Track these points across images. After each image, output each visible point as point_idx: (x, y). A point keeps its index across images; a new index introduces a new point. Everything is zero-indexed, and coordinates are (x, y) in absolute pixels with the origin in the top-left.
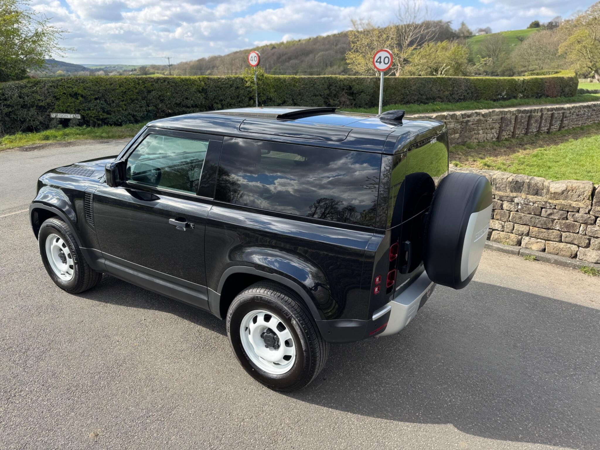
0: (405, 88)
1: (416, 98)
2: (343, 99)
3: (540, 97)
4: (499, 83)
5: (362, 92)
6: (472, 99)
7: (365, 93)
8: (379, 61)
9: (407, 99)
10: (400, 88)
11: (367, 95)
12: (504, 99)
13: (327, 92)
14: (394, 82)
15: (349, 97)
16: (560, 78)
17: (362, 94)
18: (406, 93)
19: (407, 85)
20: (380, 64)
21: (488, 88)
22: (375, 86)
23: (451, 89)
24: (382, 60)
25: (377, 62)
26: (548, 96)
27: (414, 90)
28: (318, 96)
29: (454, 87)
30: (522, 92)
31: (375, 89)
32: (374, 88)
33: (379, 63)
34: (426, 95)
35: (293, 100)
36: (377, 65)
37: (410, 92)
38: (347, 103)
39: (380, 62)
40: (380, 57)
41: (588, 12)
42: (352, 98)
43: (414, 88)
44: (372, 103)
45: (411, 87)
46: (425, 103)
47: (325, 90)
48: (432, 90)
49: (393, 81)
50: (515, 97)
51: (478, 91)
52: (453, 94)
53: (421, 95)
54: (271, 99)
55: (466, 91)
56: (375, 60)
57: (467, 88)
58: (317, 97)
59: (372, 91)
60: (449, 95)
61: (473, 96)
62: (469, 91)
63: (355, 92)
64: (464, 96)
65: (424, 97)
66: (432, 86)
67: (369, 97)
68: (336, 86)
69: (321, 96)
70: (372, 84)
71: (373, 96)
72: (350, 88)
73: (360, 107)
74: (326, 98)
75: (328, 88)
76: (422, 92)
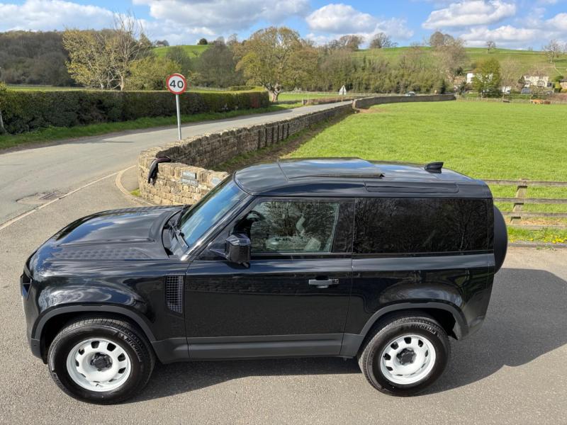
0: (150, 102)
1: (161, 111)
2: (95, 114)
4: (221, 97)
5: (112, 106)
6: (204, 111)
7: (116, 107)
8: (173, 84)
9: (154, 112)
10: (146, 102)
11: (118, 109)
13: (78, 107)
15: (102, 112)
16: (257, 93)
17: (114, 108)
18: (152, 107)
19: (152, 99)
21: (214, 102)
22: (124, 100)
23: (187, 102)
24: (176, 84)
25: (171, 85)
26: (253, 108)
27: (158, 104)
28: (70, 111)
30: (237, 105)
31: (124, 104)
32: (123, 102)
35: (43, 116)
36: (172, 88)
37: (155, 106)
38: (100, 117)
39: (174, 86)
40: (174, 81)
42: (104, 112)
43: (157, 102)
44: (124, 117)
45: (155, 101)
46: (169, 116)
47: (77, 105)
49: (138, 95)
50: (234, 109)
51: (208, 104)
53: (165, 108)
54: (18, 117)
55: (199, 104)
56: (169, 83)
58: (70, 113)
59: (122, 105)
61: (205, 109)
62: (201, 104)
63: (107, 106)
65: (168, 110)
67: (120, 111)
68: (87, 101)
69: (73, 111)
70: (121, 97)
71: (124, 110)
72: (100, 102)
73: (113, 121)
74: (77, 113)
75: (79, 103)
76: (165, 106)
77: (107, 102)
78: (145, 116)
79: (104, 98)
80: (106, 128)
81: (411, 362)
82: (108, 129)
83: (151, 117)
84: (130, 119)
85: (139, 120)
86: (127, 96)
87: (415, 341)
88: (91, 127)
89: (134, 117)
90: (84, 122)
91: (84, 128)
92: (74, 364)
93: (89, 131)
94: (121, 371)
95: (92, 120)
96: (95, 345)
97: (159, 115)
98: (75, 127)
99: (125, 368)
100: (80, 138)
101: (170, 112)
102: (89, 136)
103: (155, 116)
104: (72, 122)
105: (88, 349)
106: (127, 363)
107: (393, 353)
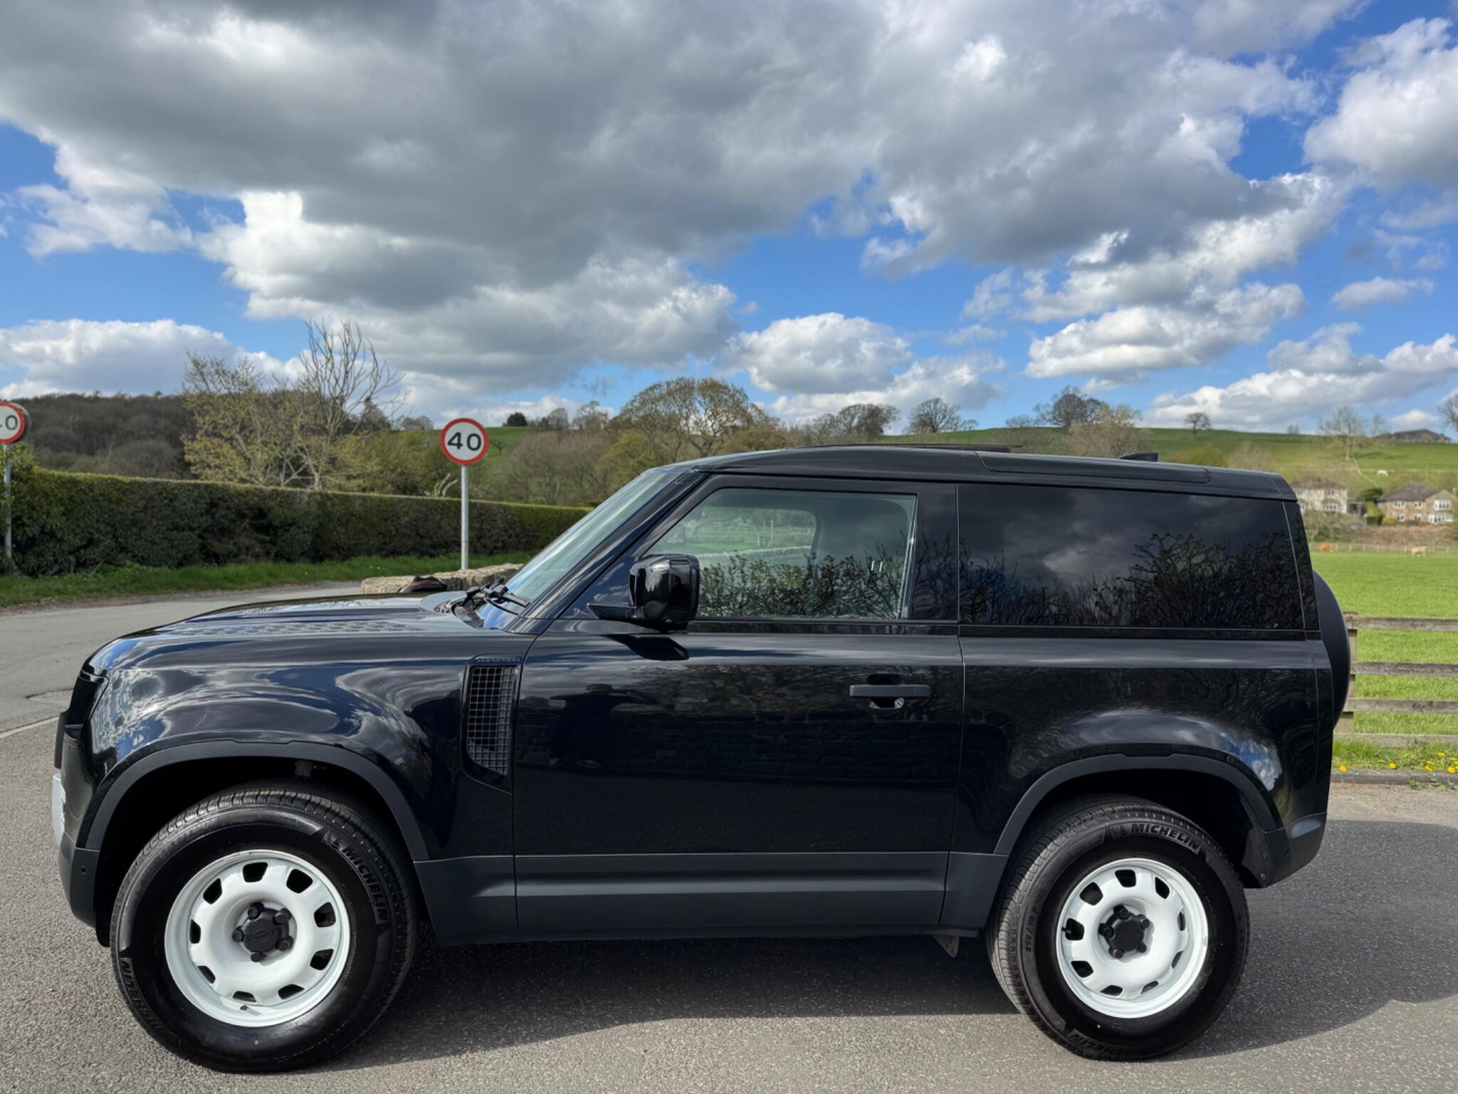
0: (386, 520)
1: (410, 543)
2: (244, 540)
4: (561, 518)
5: (291, 525)
6: (517, 549)
7: (299, 528)
8: (455, 441)
9: (392, 545)
10: (375, 520)
11: (304, 533)
13: (205, 521)
14: (361, 505)
15: (262, 537)
17: (293, 530)
18: (390, 532)
19: (391, 514)
20: (459, 448)
21: (544, 527)
22: (320, 512)
24: (464, 441)
25: (450, 443)
27: (406, 526)
28: (183, 530)
29: (482, 522)
31: (321, 520)
32: (319, 516)
33: (455, 447)
34: (431, 539)
35: (115, 537)
36: (452, 450)
37: (397, 530)
38: (257, 550)
39: (459, 445)
40: (458, 435)
41: (635, 404)
42: (268, 538)
43: (405, 520)
44: (318, 552)
45: (399, 518)
46: (432, 556)
47: (202, 515)
48: (440, 528)
49: (358, 503)
51: (528, 531)
52: (481, 537)
53: (422, 537)
54: (52, 535)
55: (506, 531)
56: (447, 438)
57: (507, 526)
58: (182, 533)
59: (315, 523)
60: (475, 539)
61: (520, 542)
62: (511, 532)
63: (276, 523)
64: (503, 542)
65: (428, 542)
66: (441, 518)
67: (309, 538)
68: (228, 508)
69: (192, 529)
70: (314, 508)
71: (318, 536)
72: (261, 513)
73: (289, 560)
74: (200, 536)
75: (208, 511)
76: (422, 531)
77: (278, 514)
78: (369, 553)
79: (272, 503)
80: (270, 574)
81: (1142, 949)
82: (275, 576)
83: (386, 556)
84: (331, 558)
85: (355, 562)
86: (329, 503)
87: (1144, 881)
88: (231, 568)
89: (345, 553)
90: (212, 557)
91: (215, 571)
92: (186, 931)
93: (226, 578)
94: (321, 960)
95: (236, 556)
96: (254, 872)
97: (407, 553)
98: (193, 569)
99: (331, 951)
100: (202, 594)
101: (434, 546)
102: (223, 588)
103: (394, 553)
104: (185, 557)
105: (234, 884)
106: (340, 936)
107: (1087, 915)
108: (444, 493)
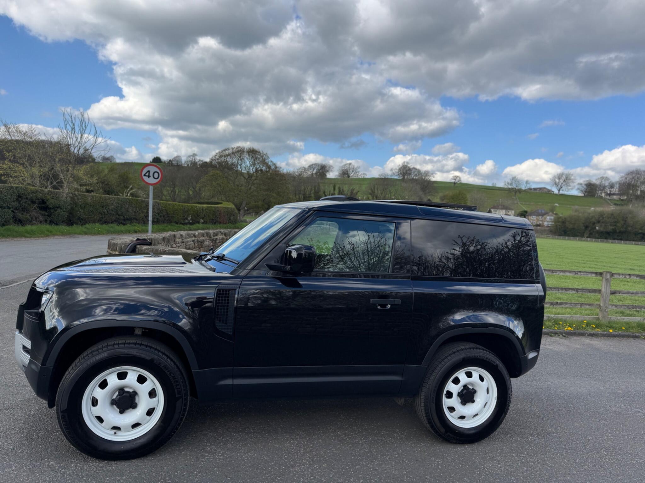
0: (103, 207)
1: (114, 218)
2: (35, 214)
3: (215, 223)
4: (184, 209)
5: (57, 207)
6: (164, 222)
7: (61, 209)
8: (147, 174)
9: (105, 219)
10: (98, 207)
11: (64, 212)
12: (190, 224)
13: (16, 204)
14: (91, 199)
15: (43, 213)
16: (226, 208)
17: (59, 210)
18: (104, 212)
19: (105, 204)
20: (149, 178)
21: (176, 213)
22: (72, 202)
24: (151, 174)
25: (145, 175)
26: (220, 223)
27: (112, 210)
28: (5, 208)
30: (203, 218)
31: (72, 206)
32: (71, 204)
33: (147, 177)
34: (124, 216)
37: (108, 212)
38: (41, 219)
40: (149, 172)
41: (217, 157)
42: (46, 214)
43: (112, 207)
44: (70, 221)
45: (109, 206)
46: (124, 224)
47: (14, 202)
48: (128, 211)
49: (90, 198)
50: (199, 223)
51: (169, 214)
53: (119, 215)
56: (143, 173)
57: (159, 211)
58: (4, 210)
59: (69, 207)
60: (144, 217)
61: (165, 219)
62: (161, 214)
63: (51, 206)
64: (157, 219)
65: (122, 218)
66: (129, 207)
67: (66, 214)
68: (27, 198)
69: (9, 208)
70: (69, 199)
71: (70, 213)
72: (43, 202)
73: (57, 224)
74: (13, 211)
75: (17, 200)
76: (120, 213)
77: (51, 202)
78: (94, 222)
79: (48, 197)
80: (48, 231)
81: (473, 401)
82: (51, 232)
83: (102, 224)
84: (77, 224)
85: (87, 226)
86: (76, 198)
87: (475, 376)
88: (28, 227)
89: (83, 221)
90: (19, 222)
91: (21, 229)
92: (91, 402)
93: (27, 232)
94: (150, 412)
95: (31, 221)
96: (122, 376)
97: (112, 223)
98: (11, 227)
99: (154, 409)
100: (15, 239)
101: (125, 220)
102: (25, 237)
103: (106, 222)
104: (5, 221)
105: (113, 381)
107: (454, 389)
108: (129, 195)
